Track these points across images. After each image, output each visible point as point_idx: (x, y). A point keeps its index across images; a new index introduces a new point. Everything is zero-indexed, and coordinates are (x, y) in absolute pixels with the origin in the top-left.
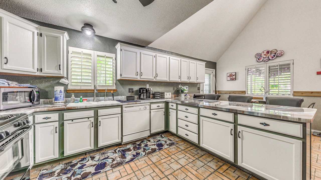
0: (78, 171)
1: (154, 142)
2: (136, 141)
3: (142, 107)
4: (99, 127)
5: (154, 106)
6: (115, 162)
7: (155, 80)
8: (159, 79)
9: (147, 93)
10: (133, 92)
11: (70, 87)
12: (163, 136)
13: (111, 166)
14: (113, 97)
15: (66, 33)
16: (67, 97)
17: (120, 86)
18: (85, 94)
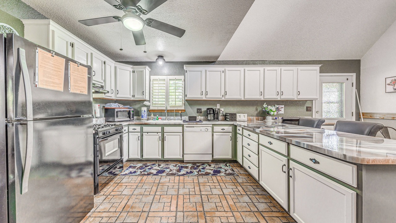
0: (147, 170)
1: (214, 168)
2: (198, 163)
3: (203, 129)
4: (165, 141)
5: (216, 129)
6: (170, 172)
7: (223, 99)
8: (228, 97)
9: (214, 114)
10: (201, 112)
11: (151, 108)
12: (228, 165)
13: (167, 174)
14: (181, 117)
15: (147, 67)
16: (149, 115)
17: (189, 107)
18: (161, 113)
